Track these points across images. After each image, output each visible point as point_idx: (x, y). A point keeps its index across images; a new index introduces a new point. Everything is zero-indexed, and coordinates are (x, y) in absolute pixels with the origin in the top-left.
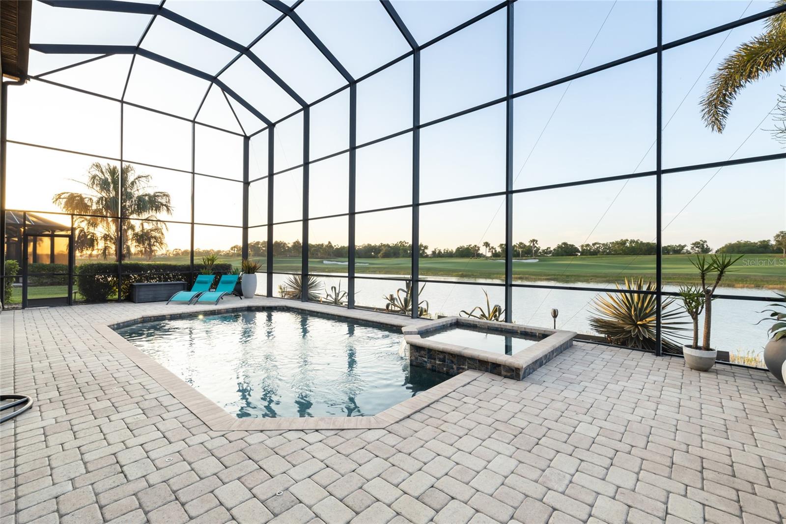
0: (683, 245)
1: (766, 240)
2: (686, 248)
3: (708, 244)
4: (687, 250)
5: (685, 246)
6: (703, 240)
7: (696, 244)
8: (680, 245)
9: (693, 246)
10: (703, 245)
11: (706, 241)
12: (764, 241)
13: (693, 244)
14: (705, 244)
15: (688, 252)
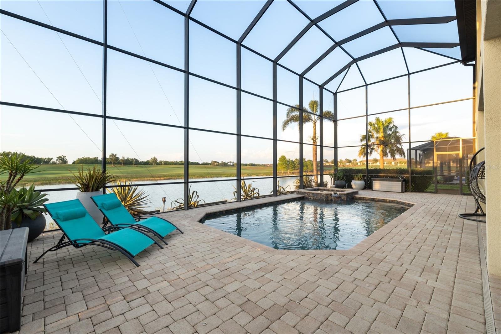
0: (50, 158)
1: (96, 157)
2: (53, 160)
3: (67, 158)
4: (53, 161)
5: (52, 159)
6: (64, 155)
7: (59, 158)
8: (49, 158)
9: (57, 159)
10: (63, 158)
11: (65, 156)
12: (96, 158)
13: (58, 158)
14: (65, 158)
15: (54, 163)
